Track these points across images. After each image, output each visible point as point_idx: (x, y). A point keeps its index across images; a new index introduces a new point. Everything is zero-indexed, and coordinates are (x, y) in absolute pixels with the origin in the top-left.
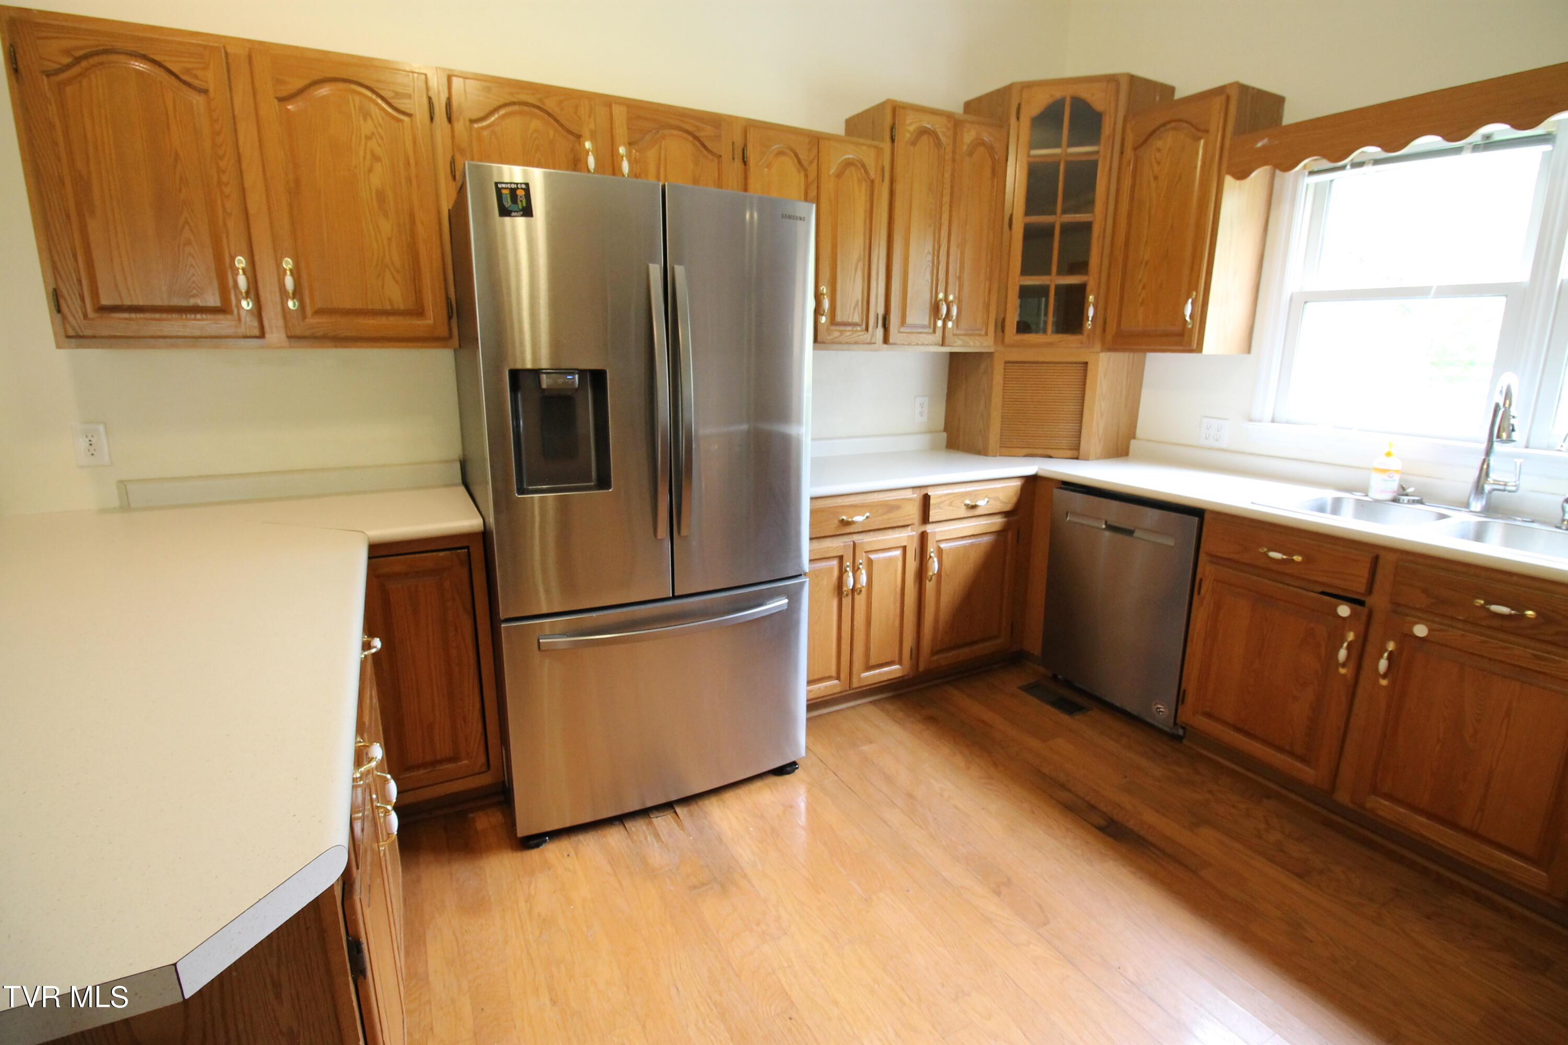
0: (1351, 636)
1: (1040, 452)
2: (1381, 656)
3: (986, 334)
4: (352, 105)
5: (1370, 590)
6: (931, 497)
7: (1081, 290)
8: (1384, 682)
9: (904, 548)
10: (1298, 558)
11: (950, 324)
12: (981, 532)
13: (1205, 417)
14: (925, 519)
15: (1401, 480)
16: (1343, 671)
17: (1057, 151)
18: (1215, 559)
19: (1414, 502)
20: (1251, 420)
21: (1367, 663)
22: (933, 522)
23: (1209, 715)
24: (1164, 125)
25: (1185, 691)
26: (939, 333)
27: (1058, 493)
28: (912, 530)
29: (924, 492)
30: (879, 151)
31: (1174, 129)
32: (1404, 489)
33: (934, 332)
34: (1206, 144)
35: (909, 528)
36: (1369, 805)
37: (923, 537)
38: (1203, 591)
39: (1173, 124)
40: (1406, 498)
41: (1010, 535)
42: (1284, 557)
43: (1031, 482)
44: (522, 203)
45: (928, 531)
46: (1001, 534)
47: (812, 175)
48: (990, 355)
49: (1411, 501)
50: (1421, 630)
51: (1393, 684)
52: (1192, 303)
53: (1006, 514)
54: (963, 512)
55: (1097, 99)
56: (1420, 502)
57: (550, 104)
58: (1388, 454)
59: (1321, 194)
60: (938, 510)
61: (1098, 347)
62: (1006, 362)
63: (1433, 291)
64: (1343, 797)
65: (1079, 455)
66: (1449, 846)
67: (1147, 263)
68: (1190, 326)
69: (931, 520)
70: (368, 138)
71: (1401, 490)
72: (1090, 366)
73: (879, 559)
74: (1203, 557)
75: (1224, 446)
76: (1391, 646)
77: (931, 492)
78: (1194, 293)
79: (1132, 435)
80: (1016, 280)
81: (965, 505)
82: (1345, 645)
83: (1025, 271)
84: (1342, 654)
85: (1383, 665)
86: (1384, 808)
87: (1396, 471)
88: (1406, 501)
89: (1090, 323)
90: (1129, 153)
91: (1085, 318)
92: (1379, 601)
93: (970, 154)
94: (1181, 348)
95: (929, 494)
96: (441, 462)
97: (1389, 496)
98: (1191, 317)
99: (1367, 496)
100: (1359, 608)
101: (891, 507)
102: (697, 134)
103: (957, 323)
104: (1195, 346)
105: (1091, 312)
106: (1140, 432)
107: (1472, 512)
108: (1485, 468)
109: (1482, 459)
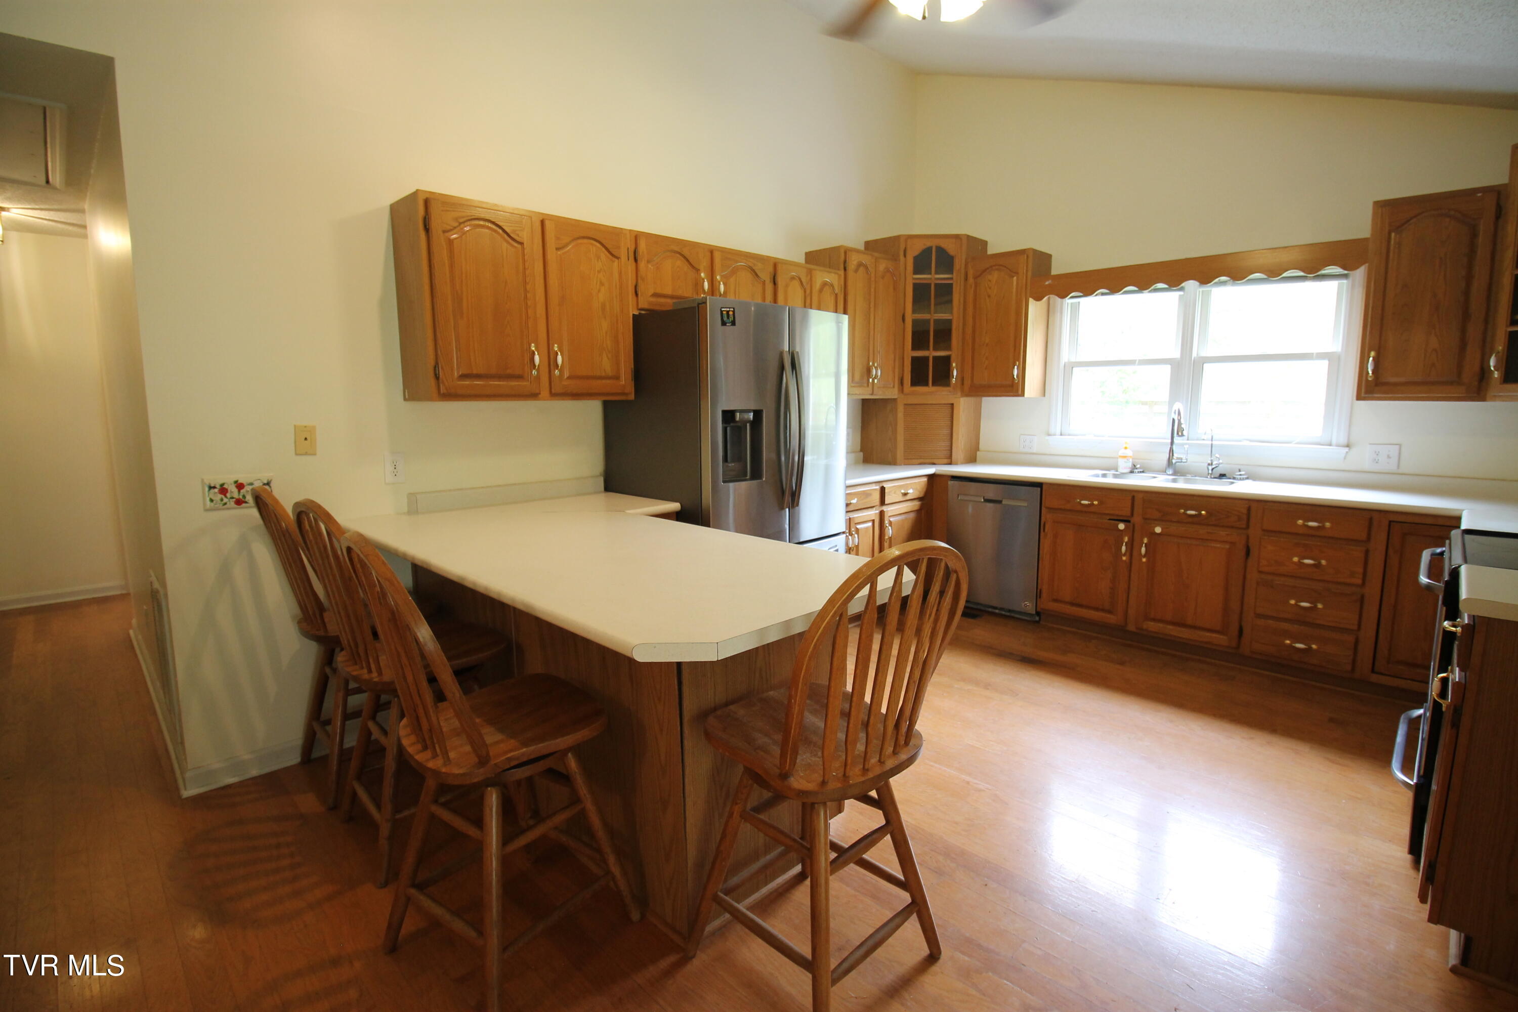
0: (1126, 539)
1: (928, 461)
2: (1142, 546)
3: (894, 387)
4: (592, 252)
5: (1132, 515)
6: (886, 488)
7: (947, 360)
8: (1144, 560)
9: (873, 521)
10: (1096, 503)
11: (876, 381)
12: (909, 511)
13: (1022, 435)
14: (882, 502)
15: (1132, 462)
16: (1124, 558)
17: (929, 276)
18: (1050, 509)
19: (1141, 472)
20: (1049, 435)
21: (1135, 553)
22: (887, 504)
23: (1056, 600)
24: (991, 267)
25: (1041, 590)
26: (870, 385)
27: (950, 483)
28: (876, 510)
29: (881, 485)
30: (839, 276)
31: (997, 270)
32: (1135, 466)
33: (868, 385)
34: (1017, 280)
35: (874, 508)
36: (1145, 627)
37: (882, 514)
38: (1046, 530)
39: (997, 267)
40: (1137, 471)
41: (923, 512)
42: (1089, 503)
43: (931, 477)
44: (731, 319)
45: (885, 510)
46: (918, 511)
47: (808, 292)
48: (895, 400)
49: (1139, 471)
50: (1158, 530)
51: (1148, 561)
52: (1017, 369)
53: (920, 499)
54: (901, 499)
55: (950, 248)
56: (1143, 472)
57: (686, 252)
58: (1126, 448)
59: (1075, 309)
60: (889, 497)
61: (959, 394)
62: (905, 404)
63: (1137, 362)
64: (1131, 627)
65: (951, 461)
66: (1184, 637)
67: (987, 345)
68: (1017, 382)
69: (886, 503)
70: (599, 272)
71: (1133, 466)
72: (955, 405)
73: (861, 529)
74: (1043, 509)
75: (1035, 451)
76: (1145, 540)
77: (886, 485)
78: (1018, 363)
79: (977, 449)
80: (909, 353)
81: (902, 493)
82: (1124, 544)
83: (914, 348)
84: (1124, 548)
85: (1143, 550)
86: (1152, 626)
87: (1131, 457)
89: (954, 379)
90: (971, 280)
91: (951, 377)
92: (1137, 519)
93: (883, 277)
94: (1012, 394)
95: (885, 486)
96: (592, 477)
97: (1128, 470)
98: (1017, 376)
99: (1117, 471)
100: (1128, 524)
101: (866, 494)
102: (754, 268)
103: (879, 381)
104: (1020, 392)
105: (955, 373)
106: (981, 446)
107: (1168, 473)
108: (1171, 451)
109: (1170, 446)
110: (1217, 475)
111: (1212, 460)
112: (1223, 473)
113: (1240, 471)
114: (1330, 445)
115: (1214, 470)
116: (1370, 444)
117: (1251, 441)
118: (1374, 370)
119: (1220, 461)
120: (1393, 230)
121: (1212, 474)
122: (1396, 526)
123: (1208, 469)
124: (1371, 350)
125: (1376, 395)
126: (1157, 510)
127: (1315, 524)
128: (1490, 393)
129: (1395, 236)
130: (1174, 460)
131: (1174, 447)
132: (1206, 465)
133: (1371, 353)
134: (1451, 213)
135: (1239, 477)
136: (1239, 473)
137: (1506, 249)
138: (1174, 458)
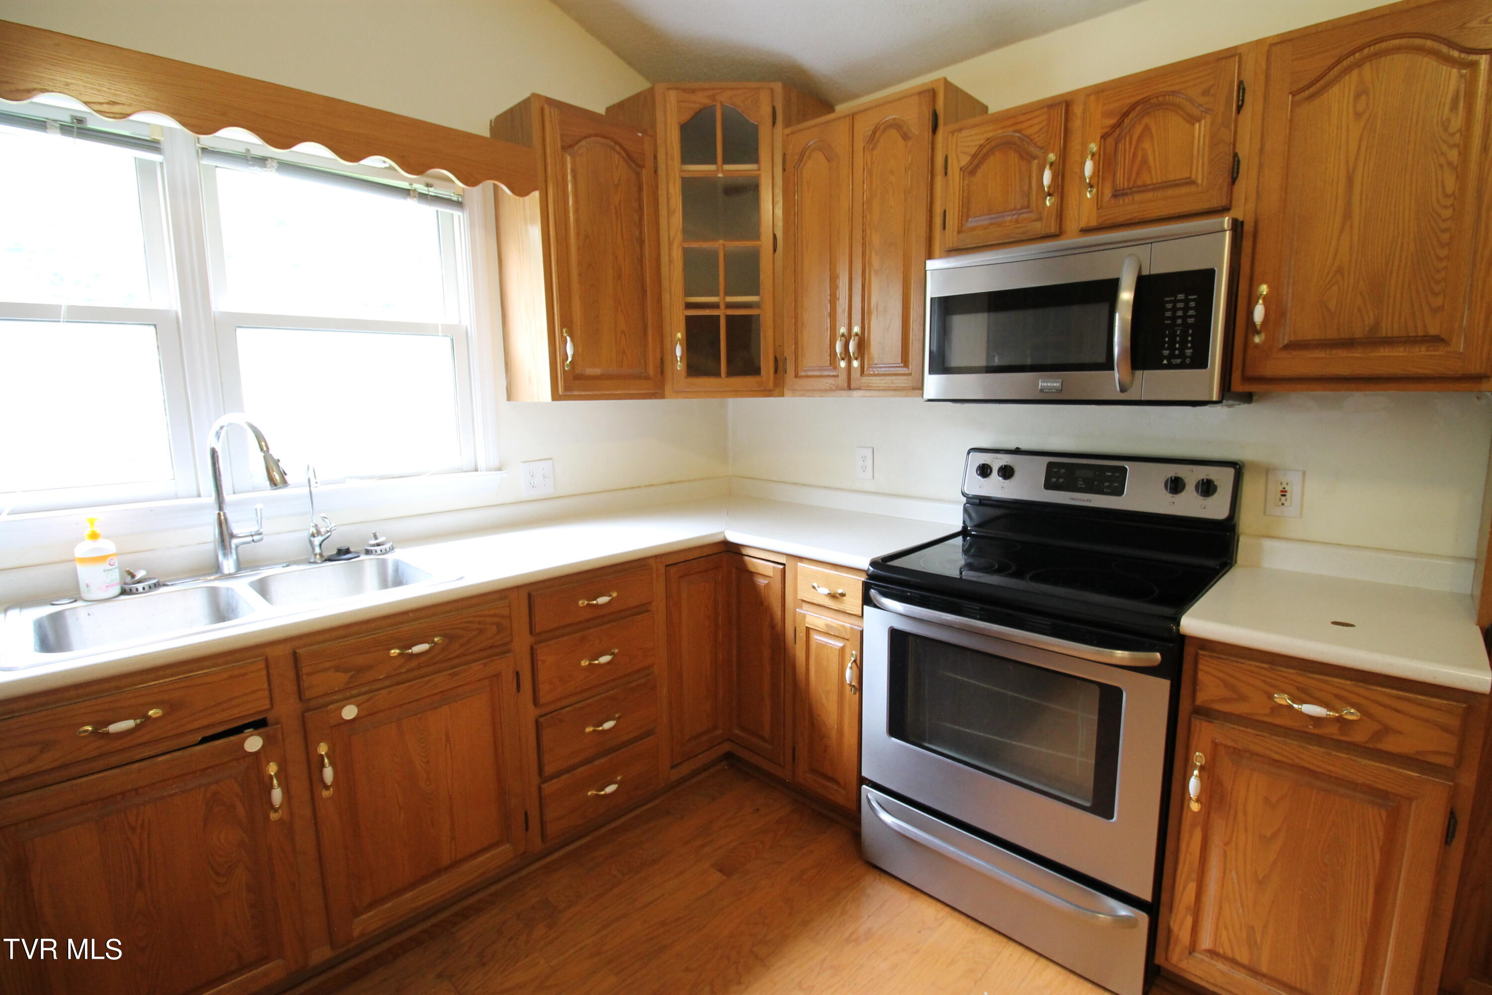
0: (274, 769)
5: (272, 703)
8: (328, 793)
10: (154, 714)
16: (276, 816)
32: (131, 575)
40: (140, 586)
42: (135, 721)
49: (152, 586)
50: (349, 712)
51: (338, 790)
56: (157, 585)
58: (94, 537)
71: (128, 578)
84: (277, 795)
87: (114, 556)
88: (141, 590)
92: (284, 709)
99: (78, 599)
100: (267, 730)
107: (228, 571)
108: (223, 520)
109: (217, 512)
110: (333, 553)
111: (316, 526)
112: (344, 546)
113: (376, 536)
114: (476, 470)
115: (323, 545)
116: (523, 462)
117: (362, 478)
118: (573, 356)
119: (333, 525)
120: (565, 148)
121: (321, 555)
122: (673, 570)
123: (311, 543)
124: (562, 326)
125: (576, 393)
126: (337, 669)
127: (603, 600)
128: (668, 388)
129: (569, 159)
130: (235, 542)
131: (227, 510)
132: (305, 535)
133: (564, 330)
134: (618, 148)
135: (378, 548)
136: (374, 542)
137: (670, 213)
138: (232, 536)
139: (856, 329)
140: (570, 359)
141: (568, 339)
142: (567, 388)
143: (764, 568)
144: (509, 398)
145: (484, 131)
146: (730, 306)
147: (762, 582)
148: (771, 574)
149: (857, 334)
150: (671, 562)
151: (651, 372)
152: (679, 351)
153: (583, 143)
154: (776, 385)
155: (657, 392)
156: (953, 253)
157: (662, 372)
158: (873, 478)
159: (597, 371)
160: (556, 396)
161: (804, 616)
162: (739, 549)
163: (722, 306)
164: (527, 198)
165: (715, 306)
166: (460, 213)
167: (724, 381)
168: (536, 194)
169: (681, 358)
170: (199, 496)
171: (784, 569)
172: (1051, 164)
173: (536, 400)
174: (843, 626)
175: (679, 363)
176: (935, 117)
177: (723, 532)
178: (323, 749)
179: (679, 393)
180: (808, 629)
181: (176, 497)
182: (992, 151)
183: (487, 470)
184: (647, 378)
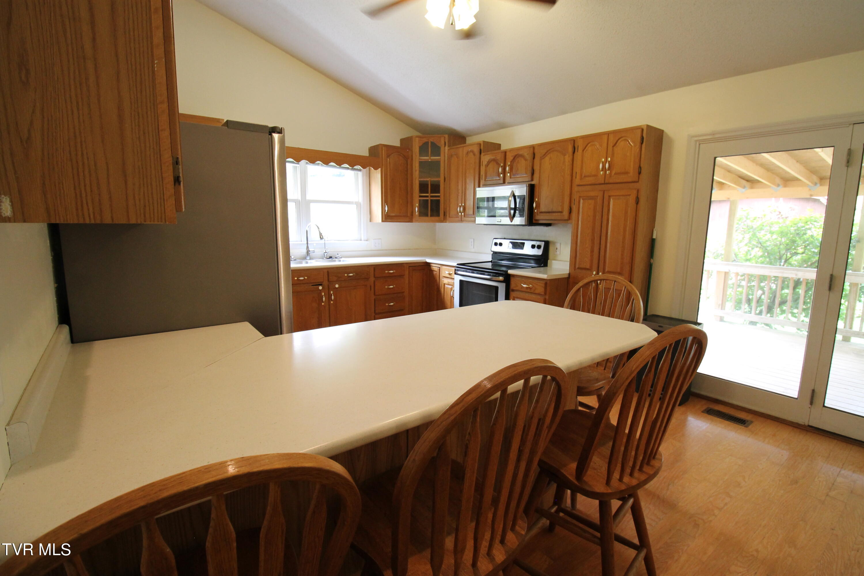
0: (324, 294)
2: (332, 296)
5: (322, 281)
10: (306, 278)
50: (337, 286)
51: (334, 302)
84: (324, 298)
92: (325, 283)
100: (323, 286)
107: (308, 259)
108: (308, 247)
109: (306, 245)
110: (329, 257)
111: (325, 251)
112: (331, 256)
113: (338, 254)
114: (361, 240)
115: (327, 255)
116: (374, 239)
117: (335, 240)
118: (387, 211)
119: (329, 251)
120: (387, 157)
121: (326, 257)
122: (411, 268)
123: (324, 255)
124: (385, 202)
125: (388, 220)
126: (335, 276)
127: (391, 272)
128: (414, 220)
129: (388, 159)
130: (310, 252)
131: (309, 245)
132: (323, 253)
133: (385, 204)
134: (401, 155)
135: (339, 257)
136: (337, 256)
137: (416, 171)
138: (309, 251)
139: (463, 205)
140: (386, 211)
141: (386, 206)
142: (385, 219)
143: (435, 268)
144: (370, 221)
145: (367, 154)
146: (431, 196)
147: (435, 273)
148: (436, 270)
149: (463, 206)
150: (411, 266)
151: (409, 215)
152: (417, 209)
153: (392, 155)
154: (444, 219)
155: (411, 221)
156: (485, 186)
157: (412, 215)
158: (474, 248)
159: (394, 215)
160: (383, 221)
161: (443, 280)
162: (430, 265)
163: (429, 196)
164: (377, 170)
165: (427, 196)
166: (360, 173)
167: (429, 218)
168: (380, 169)
169: (417, 211)
170: (301, 241)
171: (440, 269)
172: (502, 166)
173: (377, 222)
174: (452, 282)
175: (417, 213)
176: (481, 150)
177: (426, 260)
178: (332, 292)
179: (417, 221)
180: (444, 284)
181: (297, 241)
182: (491, 161)
183: (364, 241)
184: (407, 216)
